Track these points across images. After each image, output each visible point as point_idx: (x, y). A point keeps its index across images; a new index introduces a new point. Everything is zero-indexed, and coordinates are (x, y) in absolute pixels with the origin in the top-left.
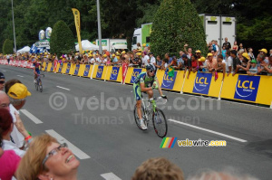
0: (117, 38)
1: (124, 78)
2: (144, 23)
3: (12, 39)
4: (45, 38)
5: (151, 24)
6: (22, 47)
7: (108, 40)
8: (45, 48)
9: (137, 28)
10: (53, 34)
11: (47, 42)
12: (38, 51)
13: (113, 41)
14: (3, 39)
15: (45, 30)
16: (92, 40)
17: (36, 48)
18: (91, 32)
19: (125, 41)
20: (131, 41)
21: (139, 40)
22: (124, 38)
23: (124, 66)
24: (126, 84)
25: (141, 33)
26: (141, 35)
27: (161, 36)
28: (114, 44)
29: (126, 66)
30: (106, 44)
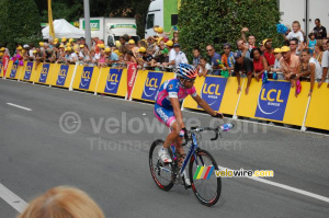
0: (119, 16)
1: (130, 89)
7: (101, 19)
13: (110, 22)
18: (70, 4)
19: (132, 22)
20: (145, 21)
21: (159, 20)
22: (130, 16)
23: (131, 67)
24: (134, 100)
25: (162, 7)
26: (162, 11)
27: (199, 14)
28: (112, 27)
29: (134, 68)
30: (98, 27)
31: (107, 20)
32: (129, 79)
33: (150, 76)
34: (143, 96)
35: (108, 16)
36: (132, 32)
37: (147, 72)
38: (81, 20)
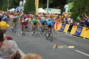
0: (56, 8)
2: (70, 2)
3: (7, 4)
4: (22, 5)
5: (73, 3)
6: (11, 8)
7: (52, 9)
8: (21, 10)
9: (66, 4)
10: (26, 3)
11: (23, 7)
12: (18, 11)
13: (54, 10)
14: (3, 4)
15: (23, 1)
16: (44, 8)
17: (18, 9)
18: (44, 4)
19: (60, 10)
20: (63, 10)
21: (67, 10)
22: (59, 8)
23: (57, 22)
24: (58, 31)
25: (68, 7)
26: (68, 8)
27: (77, 9)
28: (54, 11)
29: (58, 22)
30: (51, 11)
31: (53, 9)
32: (57, 25)
33: (63, 25)
34: (60, 30)
35: (54, 8)
36: (60, 13)
37: (62, 24)
38: (46, 9)
